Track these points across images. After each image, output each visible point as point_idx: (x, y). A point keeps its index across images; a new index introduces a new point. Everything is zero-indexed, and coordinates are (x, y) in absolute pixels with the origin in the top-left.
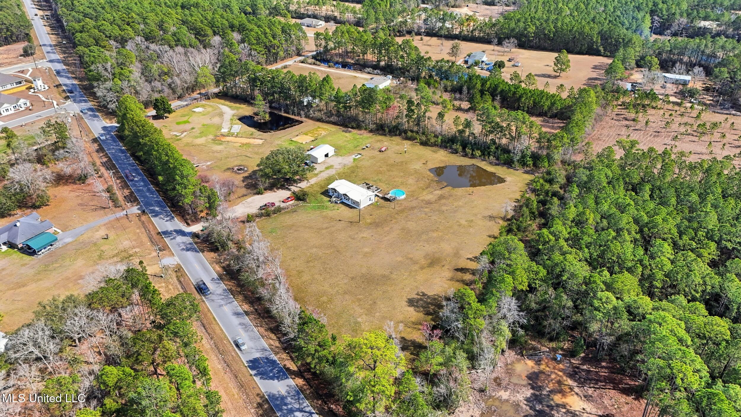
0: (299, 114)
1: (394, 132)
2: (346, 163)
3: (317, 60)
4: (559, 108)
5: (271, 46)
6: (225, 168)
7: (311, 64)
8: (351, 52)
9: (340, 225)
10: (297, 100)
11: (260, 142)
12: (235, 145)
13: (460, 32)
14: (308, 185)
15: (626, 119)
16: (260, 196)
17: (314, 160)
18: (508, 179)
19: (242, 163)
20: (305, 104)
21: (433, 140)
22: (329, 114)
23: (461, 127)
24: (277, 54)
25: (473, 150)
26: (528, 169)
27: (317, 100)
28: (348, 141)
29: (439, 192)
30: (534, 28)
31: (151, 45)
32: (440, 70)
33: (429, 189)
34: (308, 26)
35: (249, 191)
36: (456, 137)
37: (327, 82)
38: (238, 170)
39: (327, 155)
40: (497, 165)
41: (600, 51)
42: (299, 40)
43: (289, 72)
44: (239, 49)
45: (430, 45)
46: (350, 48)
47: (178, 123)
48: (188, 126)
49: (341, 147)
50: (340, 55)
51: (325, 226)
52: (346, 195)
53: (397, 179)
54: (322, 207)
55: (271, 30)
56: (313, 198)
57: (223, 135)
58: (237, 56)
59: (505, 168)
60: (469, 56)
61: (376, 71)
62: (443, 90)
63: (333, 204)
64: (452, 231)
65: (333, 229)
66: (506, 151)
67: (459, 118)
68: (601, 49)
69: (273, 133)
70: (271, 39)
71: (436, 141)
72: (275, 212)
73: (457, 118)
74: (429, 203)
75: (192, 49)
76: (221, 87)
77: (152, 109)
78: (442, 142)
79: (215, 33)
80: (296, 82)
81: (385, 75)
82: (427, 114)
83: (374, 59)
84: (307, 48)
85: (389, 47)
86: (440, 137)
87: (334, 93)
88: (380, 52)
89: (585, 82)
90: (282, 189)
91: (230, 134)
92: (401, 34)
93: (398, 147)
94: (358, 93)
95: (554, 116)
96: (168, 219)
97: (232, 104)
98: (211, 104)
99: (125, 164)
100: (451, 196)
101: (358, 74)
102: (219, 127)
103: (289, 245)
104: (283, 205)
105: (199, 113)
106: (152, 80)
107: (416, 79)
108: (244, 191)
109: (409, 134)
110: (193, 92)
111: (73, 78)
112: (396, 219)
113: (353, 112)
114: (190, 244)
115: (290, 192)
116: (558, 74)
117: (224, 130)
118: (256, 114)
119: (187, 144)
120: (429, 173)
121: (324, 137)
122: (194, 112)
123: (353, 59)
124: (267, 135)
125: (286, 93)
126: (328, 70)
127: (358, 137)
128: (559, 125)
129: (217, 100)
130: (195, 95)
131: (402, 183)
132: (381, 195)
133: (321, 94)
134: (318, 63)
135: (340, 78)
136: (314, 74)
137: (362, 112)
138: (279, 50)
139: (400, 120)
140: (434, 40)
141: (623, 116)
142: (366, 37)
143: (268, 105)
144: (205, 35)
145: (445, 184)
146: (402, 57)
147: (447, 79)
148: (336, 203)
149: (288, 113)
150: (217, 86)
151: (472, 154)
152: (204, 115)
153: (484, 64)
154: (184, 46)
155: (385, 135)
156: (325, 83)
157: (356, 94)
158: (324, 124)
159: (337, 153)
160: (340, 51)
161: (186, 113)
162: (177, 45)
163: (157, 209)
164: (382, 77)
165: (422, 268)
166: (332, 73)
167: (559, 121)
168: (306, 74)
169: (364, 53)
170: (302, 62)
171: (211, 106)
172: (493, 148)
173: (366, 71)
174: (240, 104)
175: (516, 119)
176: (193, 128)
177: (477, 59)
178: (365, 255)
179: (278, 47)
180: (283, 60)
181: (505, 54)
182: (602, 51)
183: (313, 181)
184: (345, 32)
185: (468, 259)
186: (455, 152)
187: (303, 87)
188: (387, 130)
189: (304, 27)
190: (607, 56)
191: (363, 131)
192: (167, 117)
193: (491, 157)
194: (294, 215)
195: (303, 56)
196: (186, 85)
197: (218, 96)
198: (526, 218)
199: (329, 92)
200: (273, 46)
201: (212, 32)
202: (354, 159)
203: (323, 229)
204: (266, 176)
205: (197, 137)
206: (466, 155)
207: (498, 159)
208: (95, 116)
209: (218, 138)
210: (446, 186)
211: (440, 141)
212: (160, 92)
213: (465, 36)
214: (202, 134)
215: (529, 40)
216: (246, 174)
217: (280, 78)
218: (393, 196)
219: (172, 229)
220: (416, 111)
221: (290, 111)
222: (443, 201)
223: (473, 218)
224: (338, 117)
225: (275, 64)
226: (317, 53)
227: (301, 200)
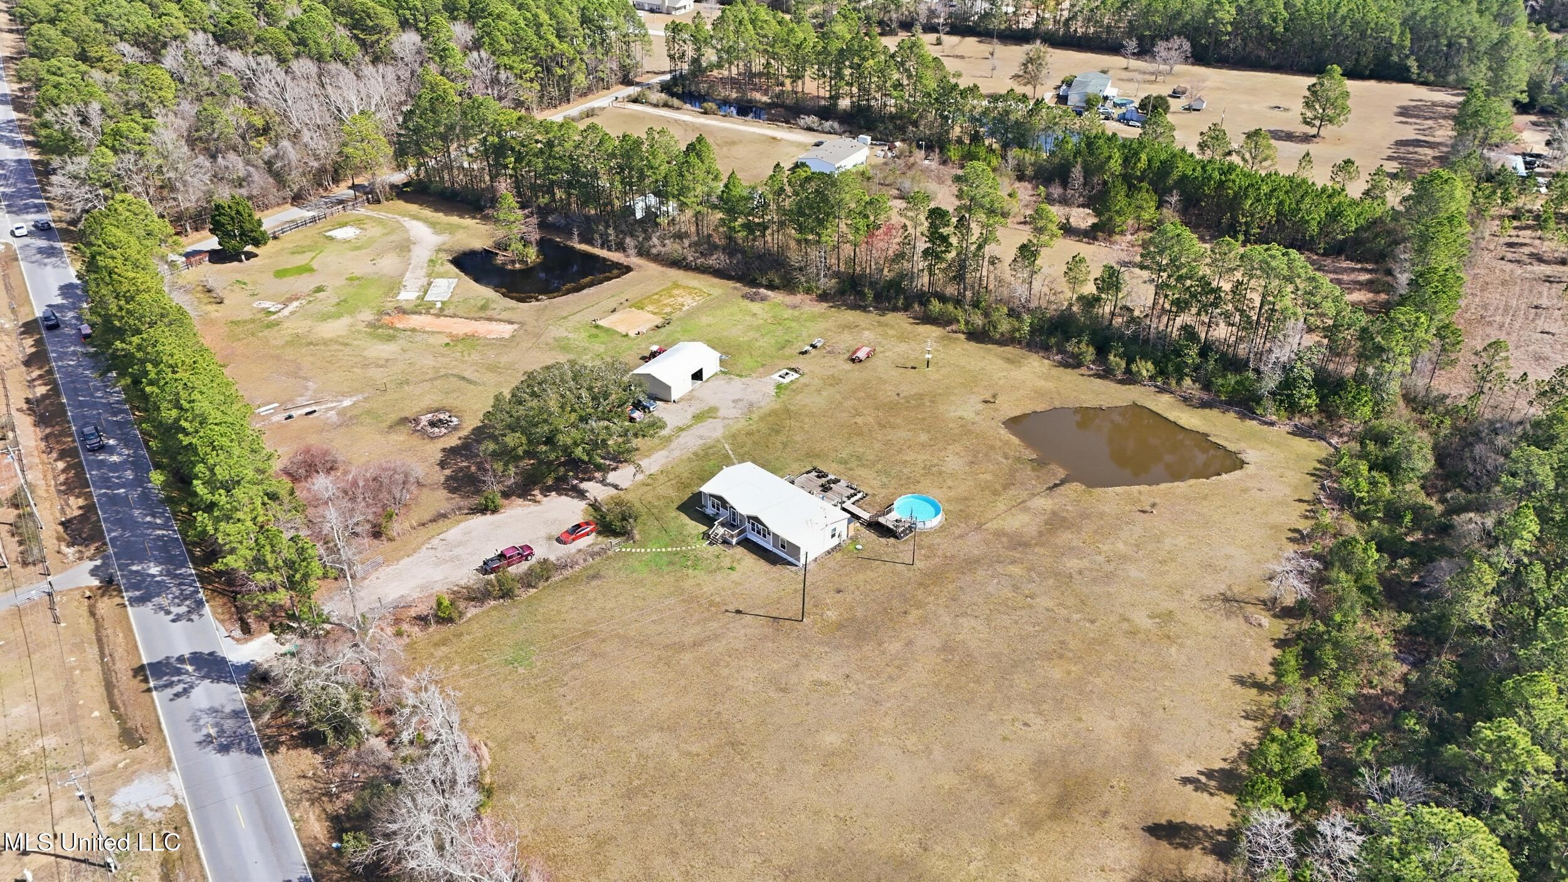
0: (621, 247)
1: (889, 300)
2: (754, 398)
3: (672, 95)
4: (1353, 226)
5: (553, 59)
6: (394, 417)
7: (656, 106)
8: (760, 75)
9: (742, 631)
10: (617, 203)
11: (506, 330)
12: (432, 340)
13: (1037, 24)
14: (640, 477)
15: (1539, 259)
16: (488, 518)
17: (659, 392)
18: (1250, 455)
19: (449, 402)
20: (639, 215)
21: (1005, 326)
22: (705, 245)
23: (1090, 289)
24: (567, 79)
25: (1130, 361)
26: (1306, 420)
27: (672, 206)
28: (758, 328)
29: (1043, 503)
30: (1233, 11)
31: (228, 54)
32: (1001, 121)
33: (1012, 492)
34: (652, 11)
35: (457, 500)
36: (1072, 315)
37: (699, 155)
38: (432, 424)
39: (698, 376)
40: (1204, 405)
41: (1408, 69)
42: (627, 43)
43: (593, 127)
44: (466, 67)
45: (962, 57)
46: (758, 64)
47: (280, 274)
48: (305, 283)
49: (739, 348)
50: (733, 82)
51: (692, 633)
52: (756, 519)
53: (910, 456)
54: (681, 561)
55: (552, 16)
56: (653, 526)
57: (402, 311)
58: (459, 86)
59: (1231, 416)
60: (1069, 83)
61: (827, 125)
62: (1013, 175)
63: (718, 548)
64: (1110, 657)
65: (718, 647)
66: (1233, 364)
67: (1082, 260)
68: (1412, 63)
69: (545, 302)
70: (553, 39)
71: (1015, 330)
72: (528, 580)
73: (1077, 261)
74: (1018, 542)
75: (340, 66)
76: (411, 170)
77: (206, 233)
78: (1032, 332)
79: (404, 24)
80: (613, 155)
81: (854, 134)
82: (988, 250)
83: (822, 93)
84: (648, 64)
85: (864, 59)
86: (1028, 319)
87: (720, 186)
88: (839, 75)
89: (1389, 152)
90: (560, 491)
91: (422, 307)
92: (886, 29)
93: (903, 347)
94: (788, 189)
95: (1337, 250)
96: (183, 609)
97: (440, 216)
98: (382, 215)
99: (94, 405)
100: (1085, 516)
101: (782, 133)
102: (394, 285)
103: (571, 717)
104: (555, 553)
105: (346, 241)
106: (218, 151)
107: (936, 144)
108: (440, 500)
109: (936, 306)
110: (336, 181)
111: (29, 143)
112: (919, 605)
113: (772, 239)
114: (237, 714)
115: (582, 505)
116: (1314, 131)
117: (408, 296)
118: (503, 246)
119: (296, 340)
120: (1005, 434)
121: (691, 314)
122: (331, 239)
123: (766, 93)
124: (525, 310)
125: (586, 185)
126: (703, 120)
127: (788, 313)
128: (1353, 276)
129: (400, 204)
130: (343, 190)
131: (928, 469)
132: (866, 516)
133: (682, 191)
134: (676, 102)
135: (733, 143)
136: (662, 132)
137: (799, 242)
138: (574, 69)
139: (906, 265)
140: (971, 43)
141: (1527, 250)
142: (801, 35)
143: (534, 220)
144: (377, 29)
145: (1061, 473)
146: (898, 85)
147: (1022, 145)
148: (725, 542)
149: (590, 242)
150: (401, 166)
151: (1128, 371)
152: (357, 248)
153: (1109, 104)
154: (320, 59)
155: (864, 309)
156: (693, 159)
157: (782, 190)
158: (690, 274)
159: (728, 368)
160: (734, 71)
161: (308, 242)
162: (297, 55)
163: (154, 570)
164: (846, 141)
165: (1032, 825)
166: (712, 131)
167: (1352, 265)
168: (639, 132)
169: (796, 77)
170: (635, 101)
171: (380, 222)
172: (1192, 354)
173: (802, 122)
174: (461, 216)
175: (1267, 270)
176: (319, 289)
177: (1091, 90)
178: (829, 760)
179: (571, 62)
180: (584, 95)
181: (1160, 78)
182: (1415, 70)
183: (654, 462)
184: (746, 22)
185: (1186, 781)
186: (1073, 362)
187: (631, 169)
188: (870, 294)
189: (640, 13)
190: (1425, 83)
191: (798, 298)
192: (250, 256)
193: (1188, 382)
194: (591, 590)
195: (638, 84)
196: (316, 164)
197: (400, 192)
198: (1352, 607)
199: (704, 183)
200: (557, 59)
201: (395, 19)
202: (779, 386)
203: (681, 647)
204: (507, 455)
205: (325, 317)
206: (1106, 374)
207: (1207, 386)
208: (51, 252)
209: (386, 319)
210: (1063, 482)
211: (1027, 329)
212: (240, 183)
213: (1048, 32)
214: (343, 306)
215: (1217, 42)
216: (453, 441)
217: (569, 145)
218: (905, 517)
219: (187, 653)
220: (954, 240)
221: (596, 236)
222: (1065, 537)
223: (1171, 605)
224: (731, 255)
225: (565, 106)
226: (674, 78)
227: (615, 534)
